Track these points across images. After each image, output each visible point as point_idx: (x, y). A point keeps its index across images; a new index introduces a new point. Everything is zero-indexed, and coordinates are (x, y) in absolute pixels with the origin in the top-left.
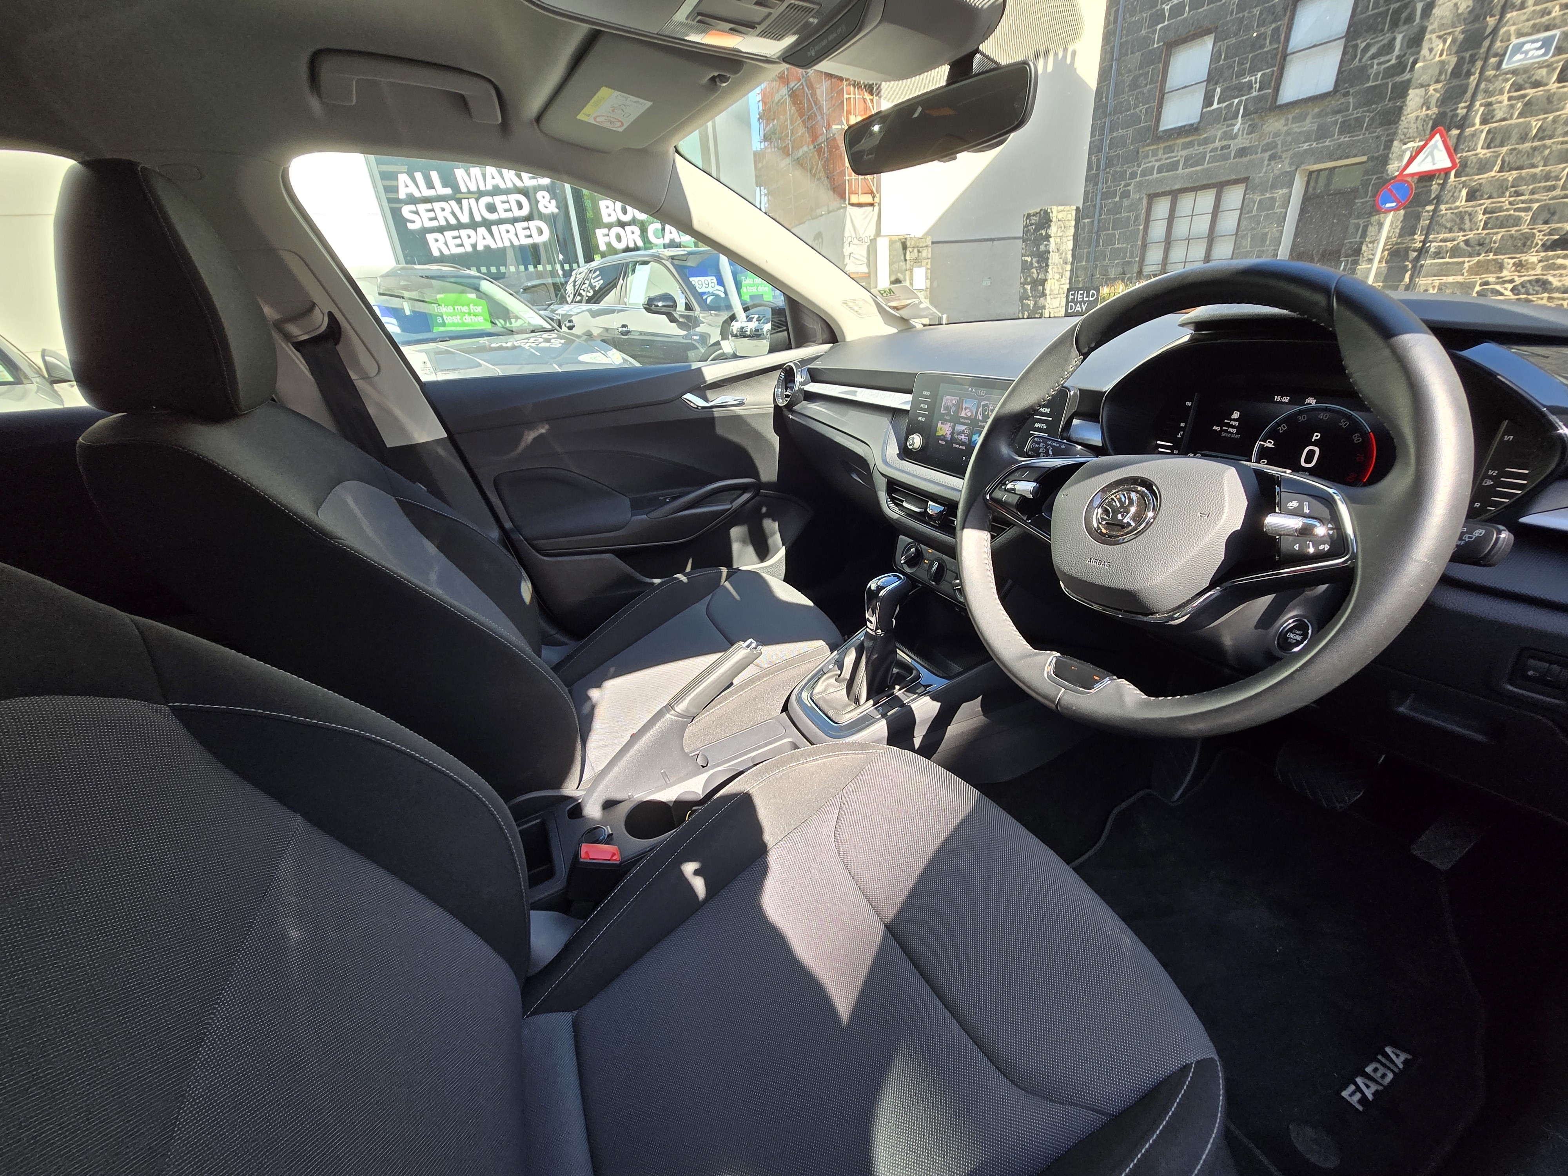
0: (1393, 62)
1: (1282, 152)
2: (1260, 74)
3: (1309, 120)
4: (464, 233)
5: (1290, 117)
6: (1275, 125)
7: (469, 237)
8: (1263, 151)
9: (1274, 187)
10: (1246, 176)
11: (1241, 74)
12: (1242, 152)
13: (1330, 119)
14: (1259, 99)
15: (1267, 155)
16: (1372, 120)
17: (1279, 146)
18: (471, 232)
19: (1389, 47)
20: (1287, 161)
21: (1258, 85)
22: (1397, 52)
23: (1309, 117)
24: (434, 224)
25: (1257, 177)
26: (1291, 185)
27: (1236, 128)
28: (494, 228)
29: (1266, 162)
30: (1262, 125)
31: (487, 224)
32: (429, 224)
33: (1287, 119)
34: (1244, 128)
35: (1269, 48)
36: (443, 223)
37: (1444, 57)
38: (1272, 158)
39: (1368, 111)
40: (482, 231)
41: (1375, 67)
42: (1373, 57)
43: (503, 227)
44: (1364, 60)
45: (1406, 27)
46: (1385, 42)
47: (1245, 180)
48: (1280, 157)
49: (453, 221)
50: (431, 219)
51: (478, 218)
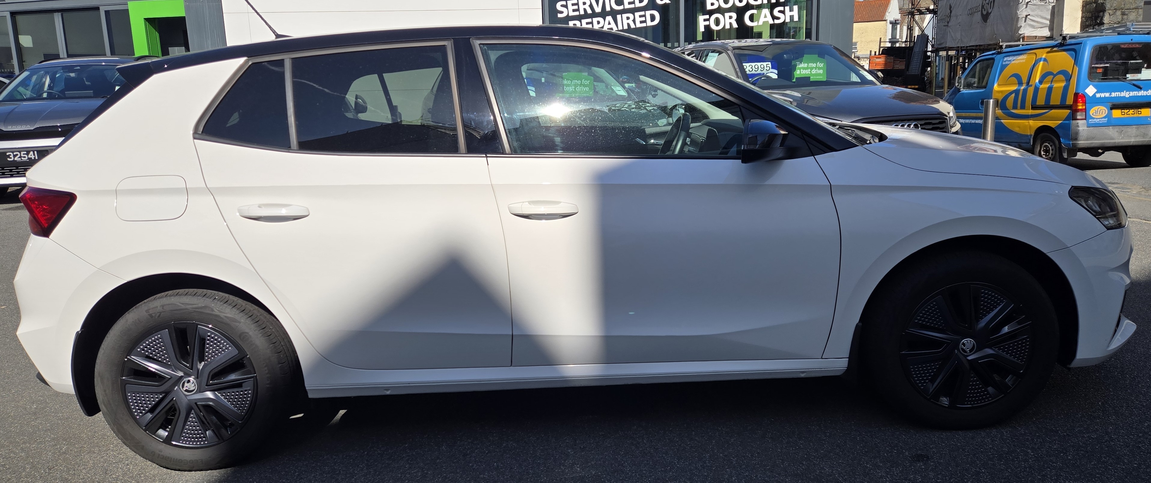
4: (595, 20)
7: (598, 23)
18: (601, 19)
24: (577, 13)
28: (619, 17)
31: (614, 14)
32: (572, 14)
36: (582, 12)
40: (609, 18)
43: (625, 16)
49: (589, 11)
50: (574, 11)
51: (608, 9)
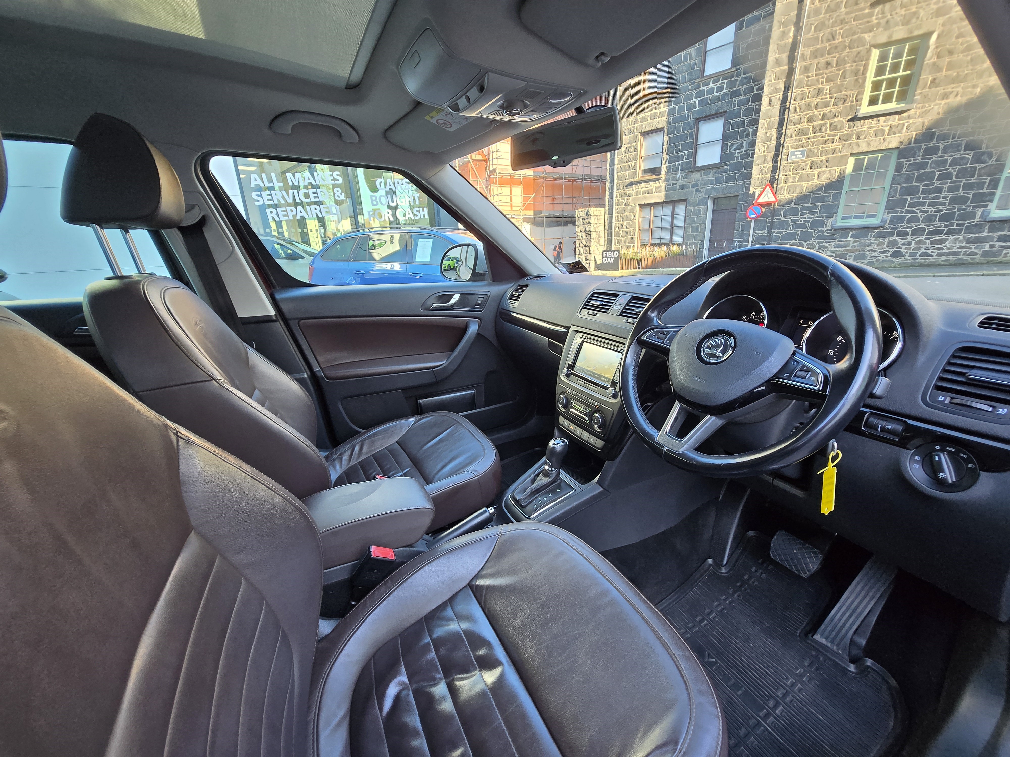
0: (744, 153)
1: (701, 188)
2: (686, 152)
3: (711, 175)
4: (289, 209)
5: (703, 172)
6: (696, 176)
7: (292, 211)
8: (693, 187)
9: (699, 204)
10: (686, 198)
11: (678, 151)
12: (682, 187)
13: (720, 175)
14: (688, 163)
15: (694, 189)
16: (739, 176)
17: (699, 185)
18: (293, 208)
19: (741, 146)
20: (704, 193)
21: (686, 157)
22: (744, 149)
23: (711, 173)
24: (272, 202)
25: (691, 199)
26: (707, 204)
27: (678, 175)
28: (308, 207)
29: (694, 193)
30: (690, 175)
31: (303, 205)
33: (701, 174)
34: (682, 176)
35: (689, 141)
36: (276, 202)
37: (765, 153)
38: (697, 191)
39: (736, 173)
40: (300, 208)
41: (737, 154)
42: (735, 149)
43: (313, 207)
44: (731, 150)
45: (746, 139)
46: (739, 144)
47: (685, 200)
48: (701, 191)
49: (282, 201)
50: (269, 200)
51: (298, 201)
